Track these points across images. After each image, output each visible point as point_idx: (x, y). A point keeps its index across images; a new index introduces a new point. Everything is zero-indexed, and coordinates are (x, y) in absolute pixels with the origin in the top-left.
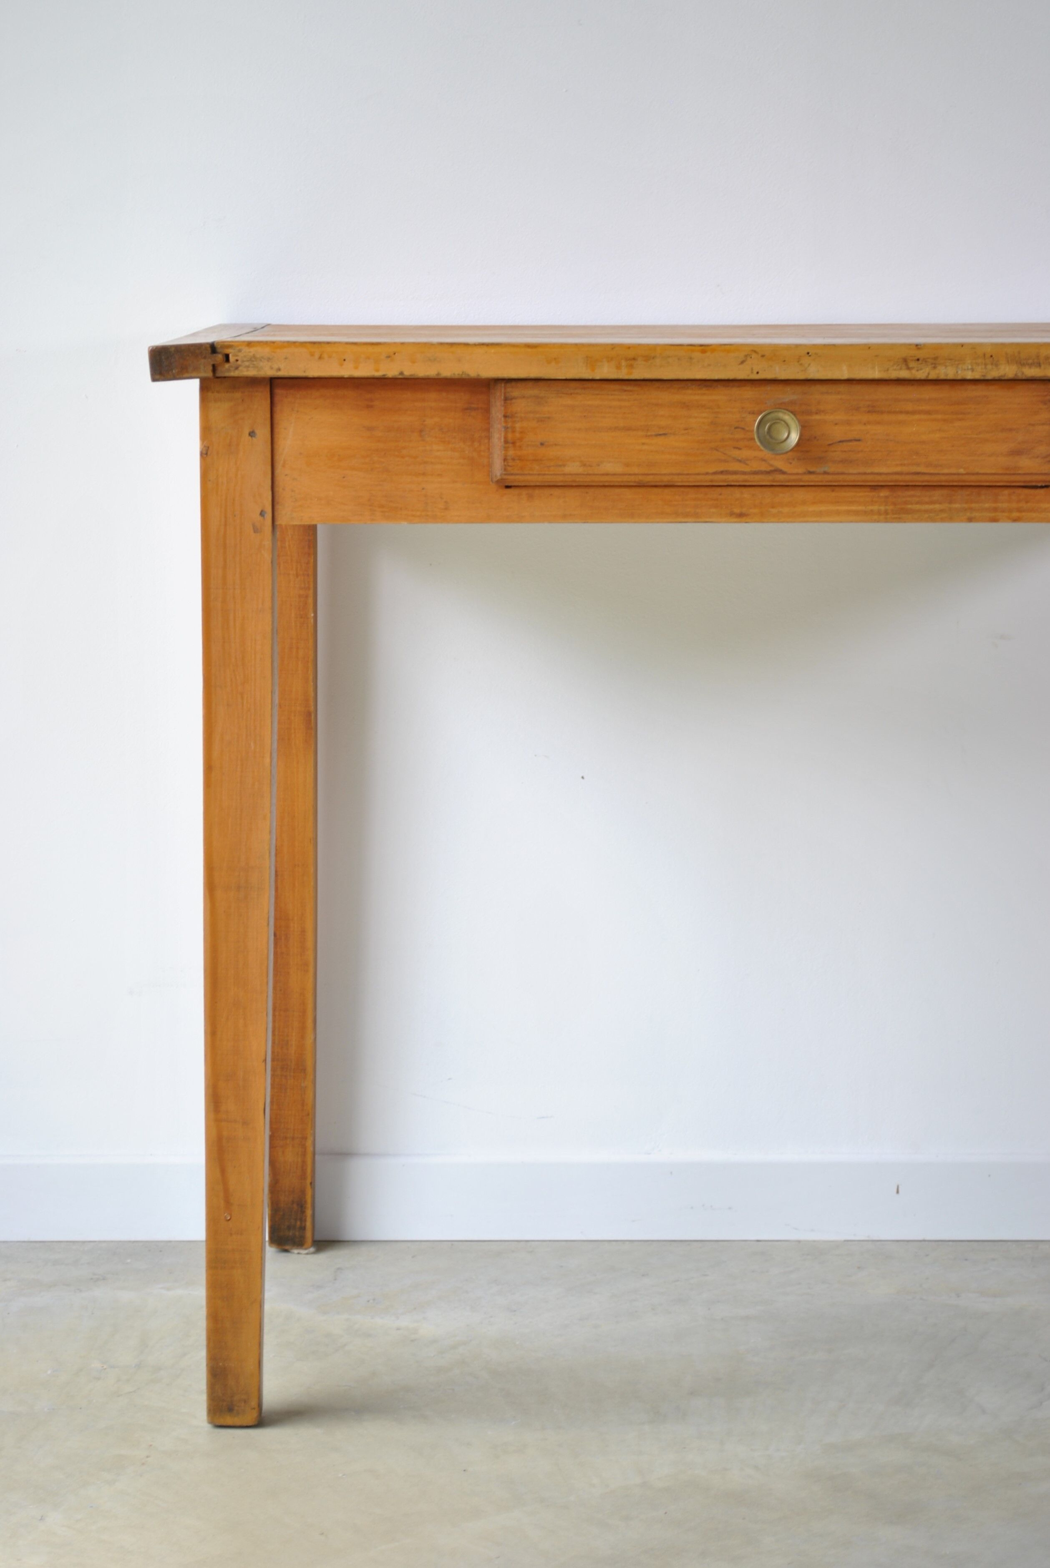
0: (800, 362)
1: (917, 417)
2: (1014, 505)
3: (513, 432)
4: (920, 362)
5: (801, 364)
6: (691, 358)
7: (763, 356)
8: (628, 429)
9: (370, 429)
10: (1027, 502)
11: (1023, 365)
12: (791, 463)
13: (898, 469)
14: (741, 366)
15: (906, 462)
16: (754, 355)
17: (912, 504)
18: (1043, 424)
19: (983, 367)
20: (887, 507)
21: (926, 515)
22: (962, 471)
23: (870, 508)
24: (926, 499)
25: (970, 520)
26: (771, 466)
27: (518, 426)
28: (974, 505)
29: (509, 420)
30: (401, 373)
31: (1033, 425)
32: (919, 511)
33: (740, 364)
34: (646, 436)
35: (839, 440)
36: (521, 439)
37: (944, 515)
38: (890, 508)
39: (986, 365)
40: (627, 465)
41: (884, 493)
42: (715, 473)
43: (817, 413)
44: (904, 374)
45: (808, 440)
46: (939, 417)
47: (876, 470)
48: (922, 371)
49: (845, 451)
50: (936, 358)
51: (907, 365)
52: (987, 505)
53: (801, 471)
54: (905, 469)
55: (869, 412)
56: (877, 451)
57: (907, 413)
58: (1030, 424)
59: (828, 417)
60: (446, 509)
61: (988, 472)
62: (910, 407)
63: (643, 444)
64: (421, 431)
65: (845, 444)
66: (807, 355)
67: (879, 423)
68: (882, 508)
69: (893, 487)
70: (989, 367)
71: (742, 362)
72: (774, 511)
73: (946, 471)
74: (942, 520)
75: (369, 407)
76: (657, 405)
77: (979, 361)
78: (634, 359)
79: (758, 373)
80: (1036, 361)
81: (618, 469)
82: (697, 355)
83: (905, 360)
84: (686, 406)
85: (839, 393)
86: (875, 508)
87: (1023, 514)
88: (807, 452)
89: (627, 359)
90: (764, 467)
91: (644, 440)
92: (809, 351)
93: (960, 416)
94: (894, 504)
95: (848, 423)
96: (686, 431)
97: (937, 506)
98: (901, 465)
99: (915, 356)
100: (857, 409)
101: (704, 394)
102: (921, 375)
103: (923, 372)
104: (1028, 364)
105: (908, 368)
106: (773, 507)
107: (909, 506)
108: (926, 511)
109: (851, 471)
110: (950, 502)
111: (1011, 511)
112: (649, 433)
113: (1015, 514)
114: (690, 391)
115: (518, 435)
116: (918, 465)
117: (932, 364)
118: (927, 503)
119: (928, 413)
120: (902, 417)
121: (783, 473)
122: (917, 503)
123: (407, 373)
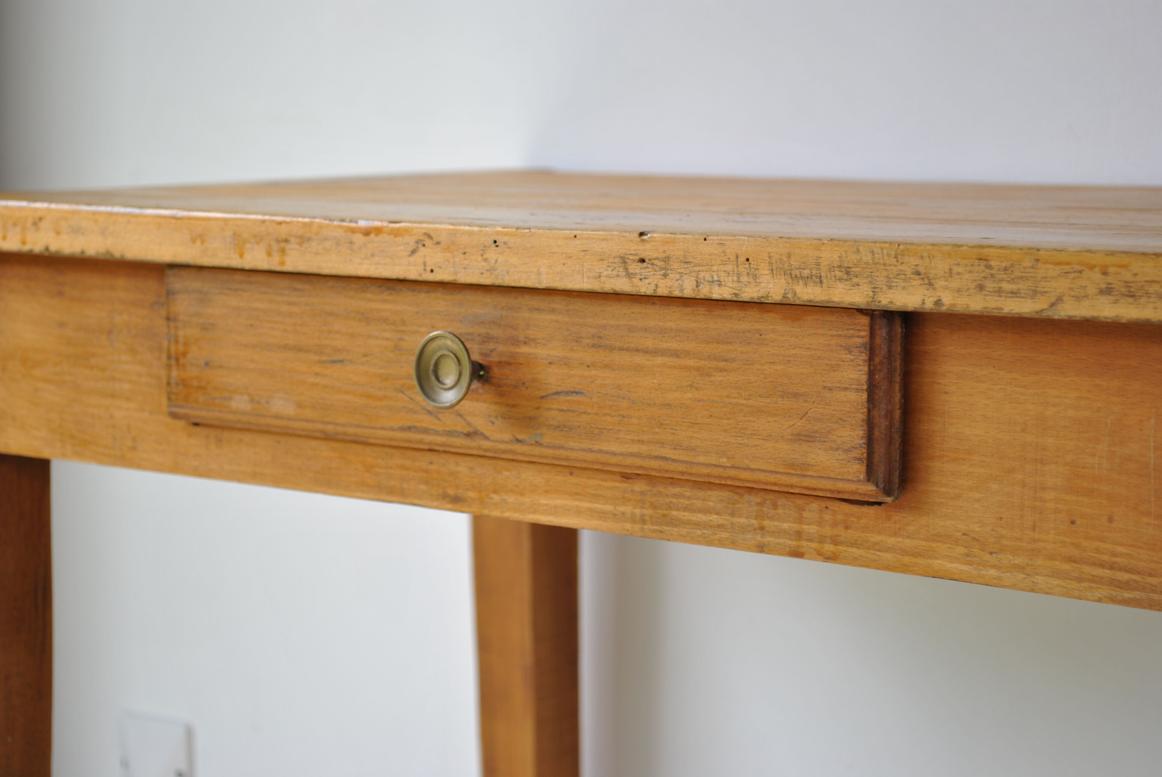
0: (485, 256)
1: (660, 360)
2: (828, 531)
3: (177, 342)
4: (645, 264)
5: (485, 260)
6: (351, 243)
7: (438, 243)
8: (300, 349)
9: (62, 325)
10: (847, 528)
11: (796, 278)
12: (493, 423)
13: (635, 448)
14: (412, 259)
15: (645, 437)
16: (428, 242)
17: (678, 509)
18: (846, 389)
19: (735, 278)
20: (645, 511)
21: (699, 532)
22: (724, 461)
23: (622, 509)
24: (698, 504)
25: (761, 548)
26: (469, 424)
27: (181, 333)
28: (766, 523)
29: (172, 324)
30: (47, 249)
31: (830, 389)
32: (689, 523)
33: (409, 256)
34: (321, 362)
35: (555, 391)
36: (184, 354)
37: (724, 535)
38: (648, 512)
39: (739, 275)
40: (300, 405)
41: (639, 486)
42: (402, 429)
43: (525, 343)
44: (623, 285)
45: (516, 387)
46: (691, 362)
47: (605, 447)
48: (647, 281)
49: (563, 410)
50: (667, 259)
51: (626, 269)
52: (786, 526)
53: (507, 437)
54: (643, 449)
55: (594, 346)
56: (605, 414)
57: (646, 351)
58: (825, 387)
59: (541, 352)
60: (134, 448)
61: (764, 467)
62: (649, 343)
63: (317, 374)
64: (110, 332)
65: (563, 398)
66: (494, 245)
67: (607, 366)
68: (638, 511)
69: (650, 478)
70: (744, 279)
71: (413, 252)
72: (496, 497)
73: (701, 459)
74: (721, 543)
75: (60, 294)
76: (331, 314)
77: (729, 268)
78: (286, 241)
79: (432, 271)
80: (814, 272)
81: (290, 410)
82: (359, 238)
83: (624, 261)
84: (365, 318)
85: (553, 311)
86: (627, 509)
87: (841, 548)
88: (514, 406)
89: (278, 241)
90: (460, 426)
91: (317, 369)
92: (496, 239)
93: (722, 364)
94: (654, 507)
95: (566, 363)
96: (365, 359)
97: (714, 518)
98: (641, 442)
99: (637, 255)
100: (578, 340)
101: (385, 301)
102: (645, 288)
103: (649, 284)
104: (802, 278)
105: (629, 275)
106: (495, 492)
107: (674, 513)
108: (698, 525)
109: (572, 444)
110: (732, 515)
111: (822, 540)
112: (324, 358)
113: (829, 548)
114: (369, 296)
115: (181, 348)
116: (662, 444)
117: (662, 269)
118: (700, 511)
119: (676, 354)
120: (639, 359)
121: (486, 438)
122: (686, 509)
123: (53, 248)
